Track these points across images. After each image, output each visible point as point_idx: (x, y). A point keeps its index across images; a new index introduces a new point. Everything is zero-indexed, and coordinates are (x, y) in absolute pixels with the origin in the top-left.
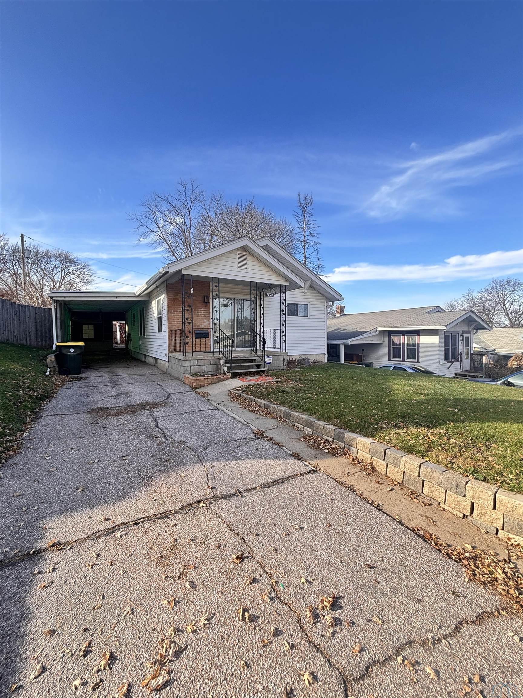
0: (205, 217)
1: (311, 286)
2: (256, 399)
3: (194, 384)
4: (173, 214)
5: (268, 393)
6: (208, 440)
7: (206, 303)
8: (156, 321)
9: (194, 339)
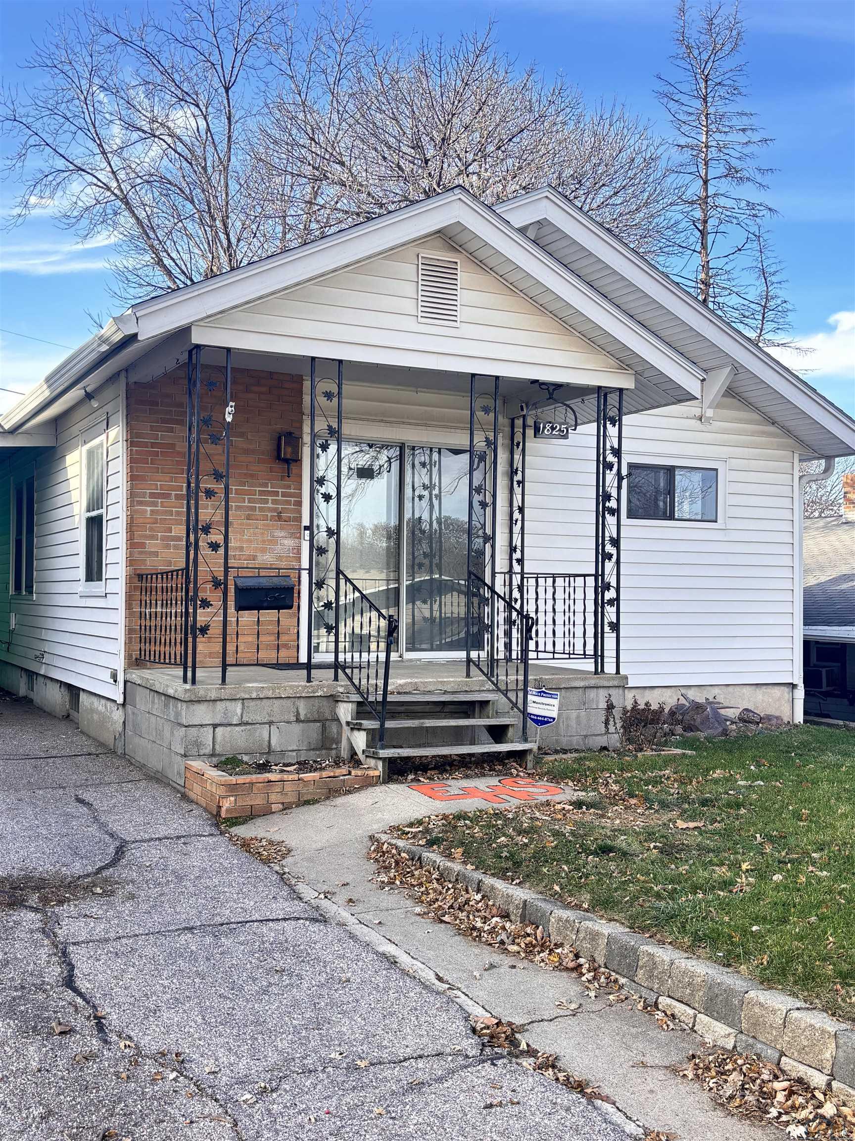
0: (291, 108)
1: (731, 392)
2: (489, 881)
3: (226, 804)
4: (161, 100)
5: (541, 857)
6: (281, 1052)
7: (287, 461)
8: (81, 535)
9: (231, 610)
